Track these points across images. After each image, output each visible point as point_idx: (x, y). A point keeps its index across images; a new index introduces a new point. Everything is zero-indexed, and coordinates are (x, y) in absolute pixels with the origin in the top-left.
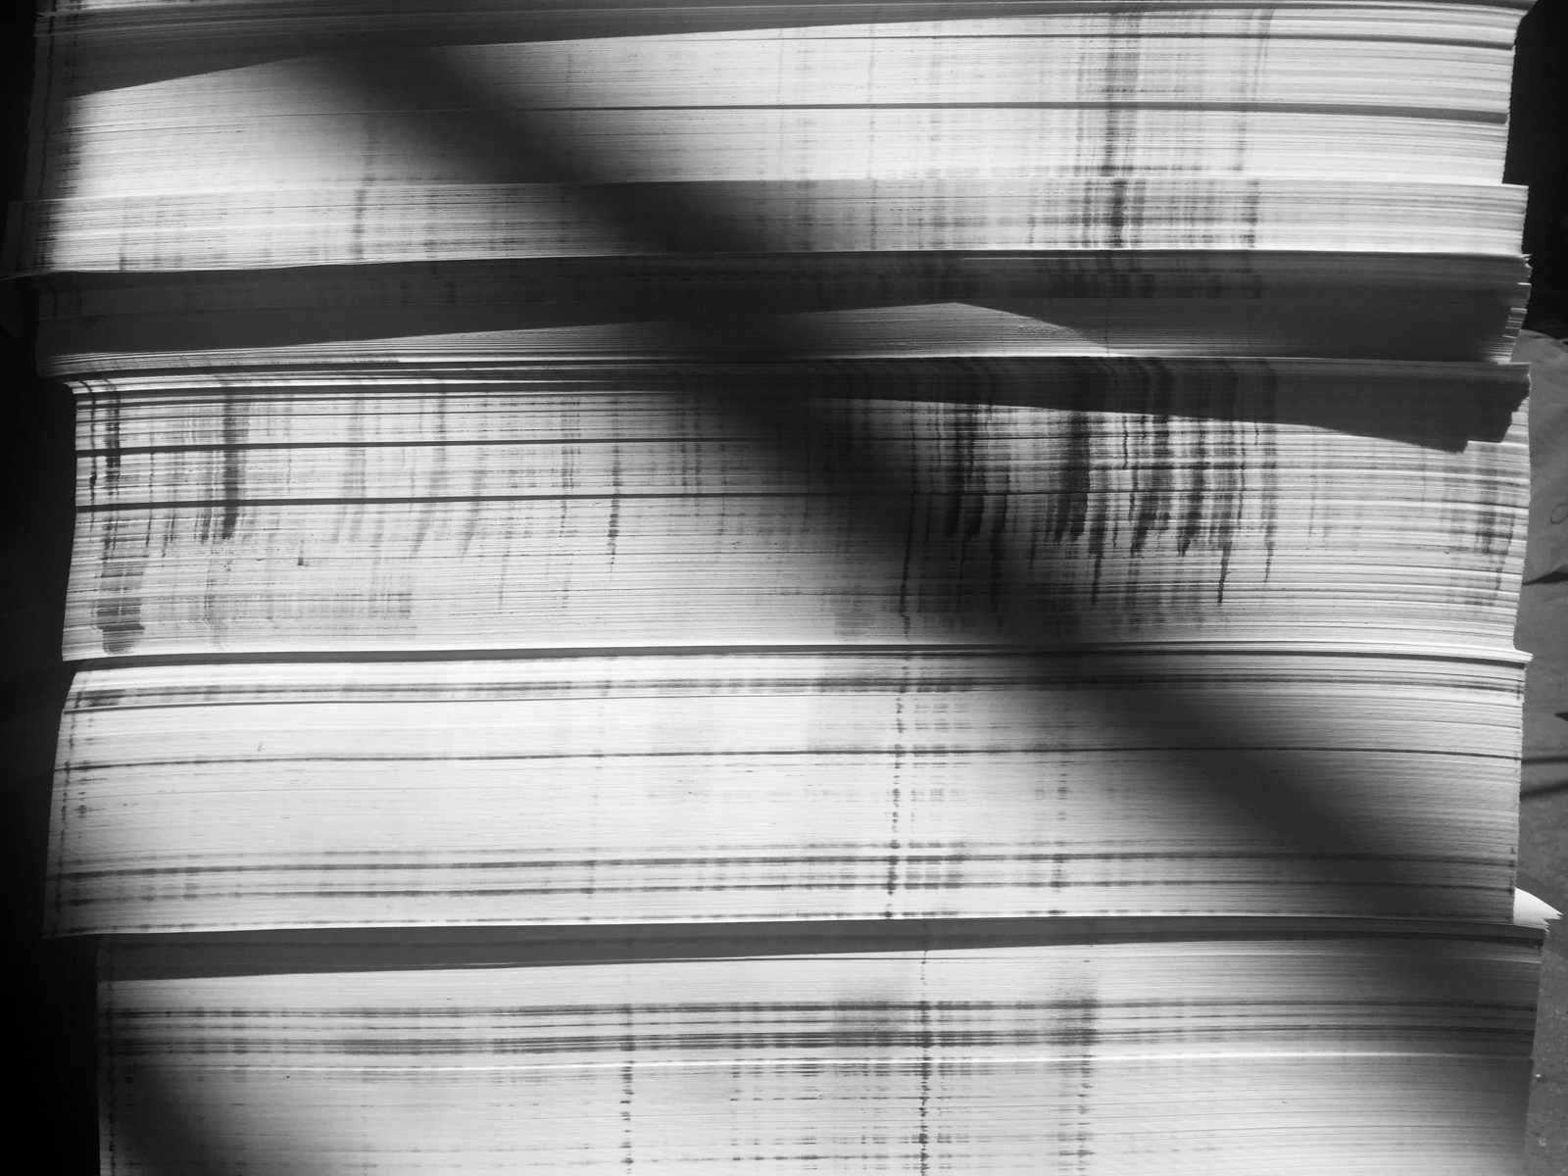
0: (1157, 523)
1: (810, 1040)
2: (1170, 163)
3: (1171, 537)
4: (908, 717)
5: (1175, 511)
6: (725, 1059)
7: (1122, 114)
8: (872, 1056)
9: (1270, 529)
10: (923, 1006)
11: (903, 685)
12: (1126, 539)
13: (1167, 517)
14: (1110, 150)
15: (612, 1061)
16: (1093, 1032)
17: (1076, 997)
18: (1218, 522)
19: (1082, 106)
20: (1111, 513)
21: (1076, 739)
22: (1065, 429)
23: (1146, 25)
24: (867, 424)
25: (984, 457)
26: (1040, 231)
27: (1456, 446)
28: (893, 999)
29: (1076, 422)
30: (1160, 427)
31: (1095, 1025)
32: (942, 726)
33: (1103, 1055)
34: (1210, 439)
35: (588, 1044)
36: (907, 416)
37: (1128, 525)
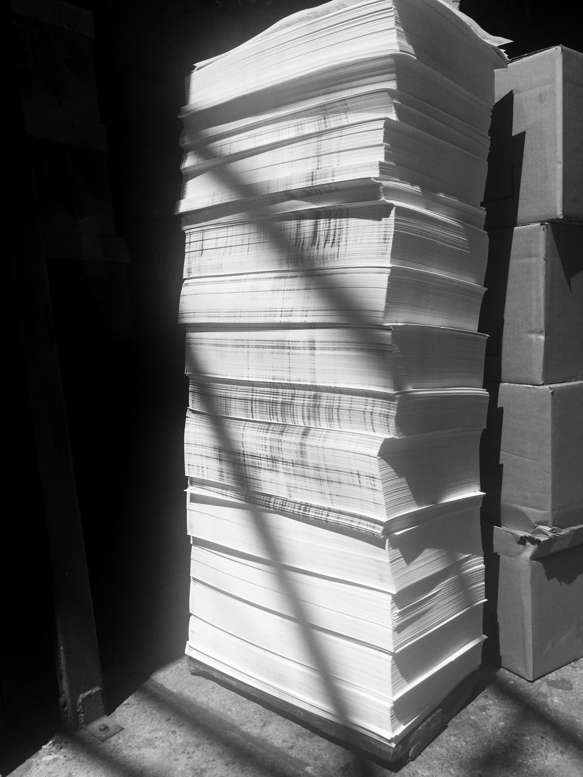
0: (328, 242)
1: (273, 347)
3: (330, 244)
4: (286, 284)
5: (331, 239)
6: (261, 350)
7: (320, 157)
8: (282, 350)
9: (346, 241)
10: (289, 341)
11: (286, 277)
12: (323, 246)
13: (329, 240)
14: (318, 165)
15: (246, 349)
16: (315, 348)
17: (312, 340)
18: (338, 241)
19: (314, 157)
20: (320, 241)
21: (311, 287)
23: (323, 138)
24: (284, 226)
26: (301, 184)
27: (380, 220)
28: (285, 340)
30: (329, 221)
31: (315, 346)
32: (291, 285)
33: (317, 352)
34: (337, 223)
35: (243, 346)
36: (290, 224)
37: (323, 243)
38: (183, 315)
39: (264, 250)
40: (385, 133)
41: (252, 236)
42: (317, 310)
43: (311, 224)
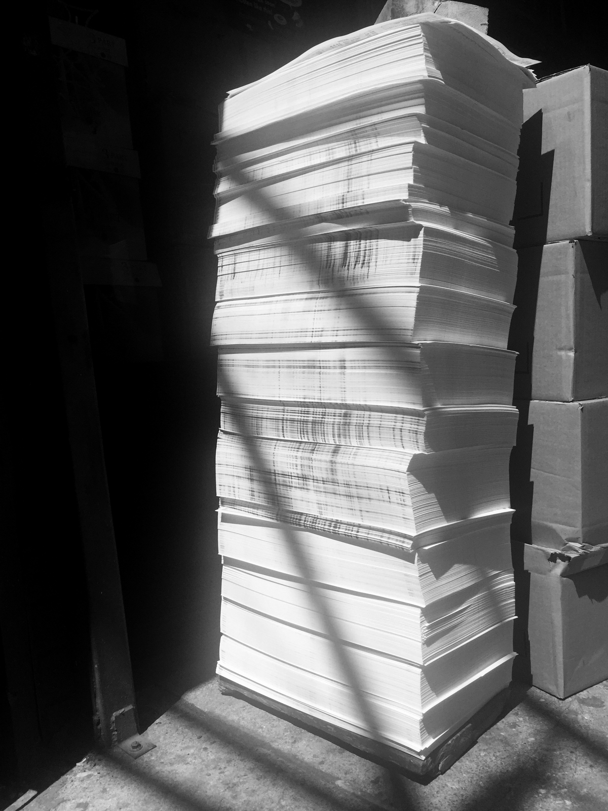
0: (358, 263)
1: (304, 367)
3: (360, 265)
4: (317, 305)
5: (361, 260)
6: (292, 370)
7: (350, 180)
8: (313, 370)
9: (376, 262)
10: (320, 361)
11: (317, 298)
12: (353, 267)
14: (348, 188)
15: (277, 370)
16: (345, 367)
17: (343, 359)
18: (368, 261)
19: (344, 180)
20: (351, 261)
21: (342, 307)
22: (344, 245)
23: (353, 162)
24: (315, 248)
25: (332, 253)
26: (332, 207)
27: (409, 240)
28: (315, 360)
30: (360, 243)
31: (346, 365)
32: (322, 306)
33: (347, 371)
34: (368, 244)
35: (274, 367)
36: (321, 246)
37: (353, 263)
38: (215, 337)
39: (295, 273)
40: (414, 156)
41: (283, 258)
42: (347, 330)
43: (341, 246)
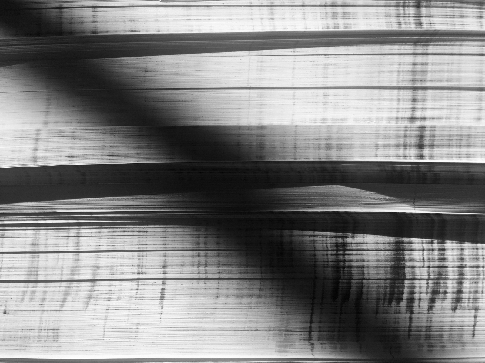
0: (441, 296)
2: (444, 116)
5: (449, 290)
7: (420, 92)
13: (445, 293)
18: (472, 296)
19: (399, 88)
20: (417, 290)
22: (392, 246)
23: (431, 49)
25: (350, 261)
26: (381, 151)
29: (397, 243)
30: (441, 246)
36: (311, 239)
37: (426, 297)
41: (174, 258)
43: (387, 246)
